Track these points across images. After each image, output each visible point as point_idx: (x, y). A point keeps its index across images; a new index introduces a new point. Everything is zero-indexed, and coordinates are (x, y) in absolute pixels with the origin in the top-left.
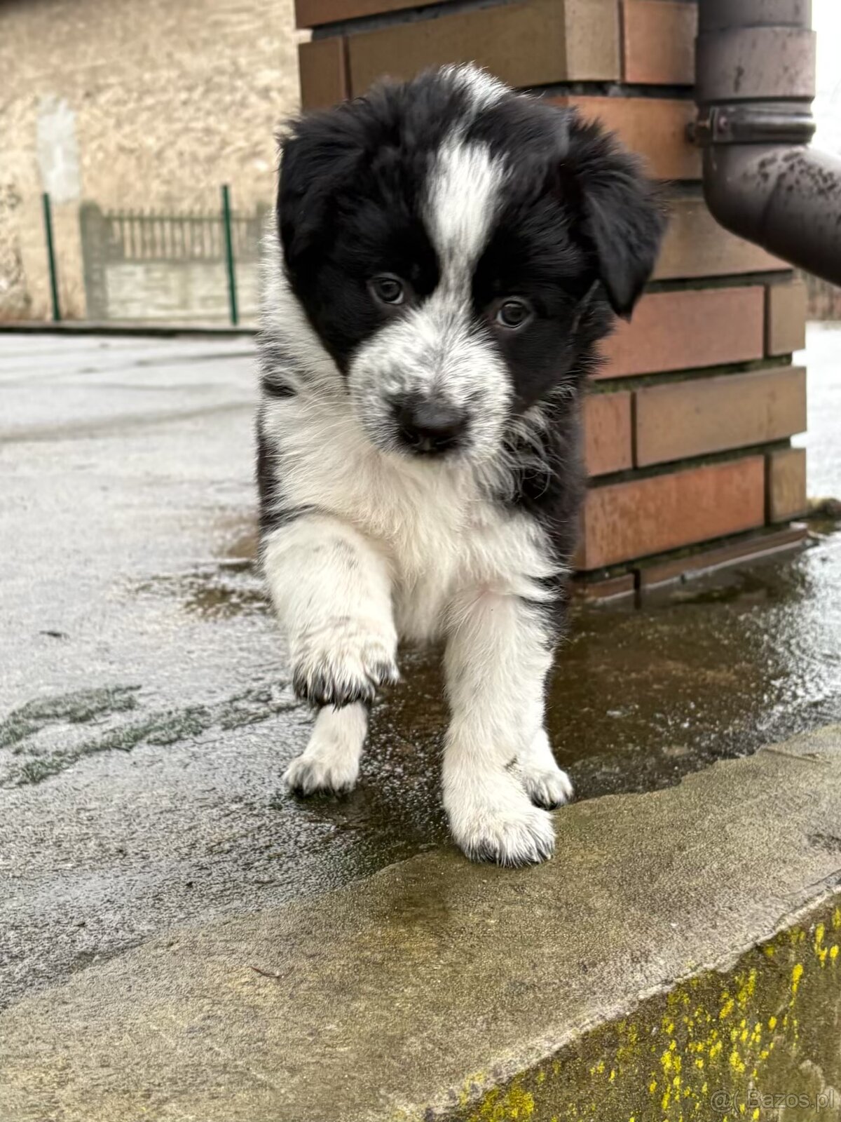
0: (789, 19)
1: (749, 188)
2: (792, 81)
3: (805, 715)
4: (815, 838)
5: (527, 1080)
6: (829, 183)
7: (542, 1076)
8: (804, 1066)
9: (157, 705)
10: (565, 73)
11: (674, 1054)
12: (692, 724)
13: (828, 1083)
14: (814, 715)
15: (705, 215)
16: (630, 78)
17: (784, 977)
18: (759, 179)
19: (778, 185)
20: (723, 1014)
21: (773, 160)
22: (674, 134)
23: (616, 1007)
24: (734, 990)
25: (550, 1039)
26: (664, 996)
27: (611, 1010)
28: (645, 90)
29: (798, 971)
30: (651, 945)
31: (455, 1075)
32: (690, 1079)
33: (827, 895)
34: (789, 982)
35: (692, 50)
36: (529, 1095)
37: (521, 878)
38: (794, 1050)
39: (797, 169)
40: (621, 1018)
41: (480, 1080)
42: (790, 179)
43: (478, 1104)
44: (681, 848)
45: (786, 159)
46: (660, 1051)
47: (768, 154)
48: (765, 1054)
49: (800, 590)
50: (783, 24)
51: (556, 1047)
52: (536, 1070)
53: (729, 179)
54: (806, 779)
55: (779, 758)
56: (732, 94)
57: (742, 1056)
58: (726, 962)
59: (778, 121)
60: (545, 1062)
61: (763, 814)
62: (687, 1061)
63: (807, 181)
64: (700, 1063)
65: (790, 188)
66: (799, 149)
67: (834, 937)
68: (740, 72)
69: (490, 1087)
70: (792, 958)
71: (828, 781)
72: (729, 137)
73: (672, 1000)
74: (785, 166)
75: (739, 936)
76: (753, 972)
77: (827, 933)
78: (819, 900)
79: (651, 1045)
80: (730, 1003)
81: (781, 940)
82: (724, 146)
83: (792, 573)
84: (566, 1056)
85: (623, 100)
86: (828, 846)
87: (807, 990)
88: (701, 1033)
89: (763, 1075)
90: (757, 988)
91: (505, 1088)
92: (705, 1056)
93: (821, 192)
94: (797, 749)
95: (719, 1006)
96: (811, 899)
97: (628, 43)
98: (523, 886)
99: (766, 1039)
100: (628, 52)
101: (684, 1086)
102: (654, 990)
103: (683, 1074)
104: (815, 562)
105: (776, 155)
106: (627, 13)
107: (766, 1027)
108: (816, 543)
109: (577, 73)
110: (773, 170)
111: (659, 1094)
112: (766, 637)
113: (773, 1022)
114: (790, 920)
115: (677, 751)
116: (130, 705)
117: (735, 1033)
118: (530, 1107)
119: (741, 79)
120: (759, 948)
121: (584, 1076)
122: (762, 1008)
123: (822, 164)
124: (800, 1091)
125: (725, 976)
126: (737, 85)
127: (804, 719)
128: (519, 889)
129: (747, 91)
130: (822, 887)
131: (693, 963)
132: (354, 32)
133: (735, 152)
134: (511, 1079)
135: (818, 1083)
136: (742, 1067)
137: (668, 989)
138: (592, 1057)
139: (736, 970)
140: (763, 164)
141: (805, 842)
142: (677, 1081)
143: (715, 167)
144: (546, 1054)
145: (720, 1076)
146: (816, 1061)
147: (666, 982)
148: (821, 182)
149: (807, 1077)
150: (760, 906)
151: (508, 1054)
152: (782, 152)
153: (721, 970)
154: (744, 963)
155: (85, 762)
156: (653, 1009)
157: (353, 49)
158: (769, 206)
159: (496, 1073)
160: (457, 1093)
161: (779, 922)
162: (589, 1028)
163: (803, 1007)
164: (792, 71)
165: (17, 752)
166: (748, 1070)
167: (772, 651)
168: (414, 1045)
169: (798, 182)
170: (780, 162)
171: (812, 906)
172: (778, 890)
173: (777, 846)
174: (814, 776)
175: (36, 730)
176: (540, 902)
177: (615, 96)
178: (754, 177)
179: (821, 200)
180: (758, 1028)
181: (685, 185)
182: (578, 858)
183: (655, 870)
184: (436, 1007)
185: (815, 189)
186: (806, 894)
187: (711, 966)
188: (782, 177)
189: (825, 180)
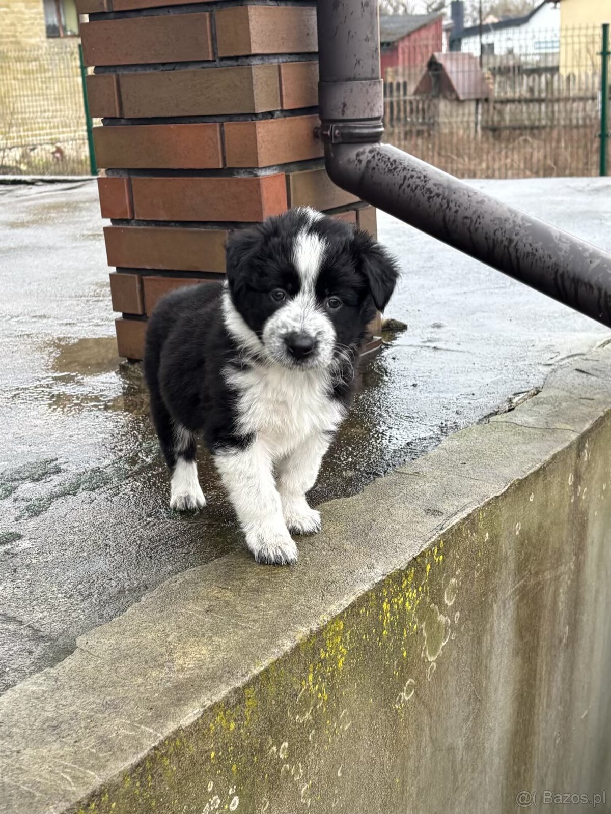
0: (369, 76)
1: (352, 167)
2: (372, 110)
3: (405, 450)
4: (428, 511)
5: (340, 616)
6: (394, 166)
7: (345, 615)
8: (431, 606)
9: (73, 468)
10: (254, 110)
11: (387, 603)
12: (352, 458)
13: (440, 613)
14: (409, 450)
15: (326, 176)
16: (285, 108)
17: (424, 570)
18: (356, 162)
19: (367, 167)
20: (403, 587)
21: (363, 153)
22: (308, 135)
23: (368, 586)
24: (407, 577)
25: (346, 600)
26: (384, 581)
27: (366, 587)
28: (293, 112)
29: (428, 567)
30: (374, 562)
31: (317, 615)
32: (393, 614)
33: (437, 535)
34: (426, 572)
35: (316, 88)
36: (341, 622)
37: (312, 540)
38: (428, 600)
39: (377, 158)
40: (369, 590)
41: (325, 618)
42: (373, 164)
43: (326, 626)
44: (374, 521)
45: (371, 151)
46: (383, 603)
47: (361, 149)
48: (418, 602)
49: (386, 378)
50: (366, 79)
51: (349, 603)
52: (343, 612)
53: (340, 162)
54: (417, 484)
55: (403, 475)
56: (341, 117)
57: (410, 603)
58: (403, 565)
59: (366, 131)
60: (346, 609)
61: (404, 502)
62: (392, 607)
63: (382, 165)
64: (396, 607)
65: (374, 169)
66: (377, 146)
67: (441, 552)
68: (345, 105)
69: (329, 619)
70: (426, 562)
71: (427, 484)
72: (340, 140)
73: (386, 582)
74: (370, 156)
75: (407, 555)
76: (413, 568)
77: (438, 550)
78: (435, 537)
79: (380, 600)
80: (405, 582)
81: (422, 555)
82: (337, 145)
83: (379, 368)
84: (353, 606)
85: (282, 119)
86: (433, 514)
87: (432, 574)
88: (396, 595)
89: (417, 611)
90: (415, 575)
91: (334, 619)
92: (397, 604)
93: (390, 171)
94: (409, 470)
95: (402, 583)
96: (431, 537)
97: (283, 87)
98: (314, 543)
99: (418, 596)
100: (284, 93)
101: (391, 616)
102: (380, 579)
103: (391, 612)
104: (390, 360)
105: (364, 149)
106: (282, 71)
107: (418, 591)
108: (387, 347)
109: (259, 110)
110: (364, 158)
111: (383, 620)
112: (376, 408)
113: (420, 589)
114: (425, 546)
115: (350, 474)
116: (58, 471)
117: (407, 594)
118: (342, 627)
119: (345, 109)
120: (415, 559)
121: (358, 614)
122: (416, 583)
123: (390, 155)
124: (430, 617)
125: (403, 571)
126: (343, 112)
127: (405, 453)
128: (313, 544)
129: (349, 115)
130: (435, 532)
131: (392, 567)
132: (121, 72)
133: (344, 147)
134: (336, 616)
135: (437, 613)
136: (410, 608)
137: (384, 578)
138: (361, 607)
139: (407, 568)
140: (358, 155)
141: (424, 513)
142: (388, 614)
143: (332, 155)
144: (346, 606)
145: (402, 611)
146: (436, 604)
147: (383, 575)
148: (389, 166)
149: (433, 611)
150: (412, 542)
151: (333, 607)
152: (368, 147)
153: (402, 569)
154: (410, 565)
155: (56, 503)
156: (380, 586)
157: (121, 81)
158: (363, 177)
159: (330, 614)
160: (320, 623)
161: (421, 548)
162: (360, 595)
163: (431, 581)
164: (372, 104)
165: (15, 500)
166: (412, 609)
167: (381, 415)
168: (296, 608)
169: (377, 165)
170: (367, 153)
171: (433, 540)
172: (418, 535)
173: (413, 516)
174: (421, 483)
175: (16, 488)
176: (323, 548)
177: (278, 117)
178: (354, 161)
179: (390, 175)
180: (415, 591)
181: (315, 161)
182: (332, 529)
183: (366, 531)
184: (299, 593)
185: (387, 170)
186: (429, 535)
187: (398, 567)
188: (369, 162)
189: (391, 164)
